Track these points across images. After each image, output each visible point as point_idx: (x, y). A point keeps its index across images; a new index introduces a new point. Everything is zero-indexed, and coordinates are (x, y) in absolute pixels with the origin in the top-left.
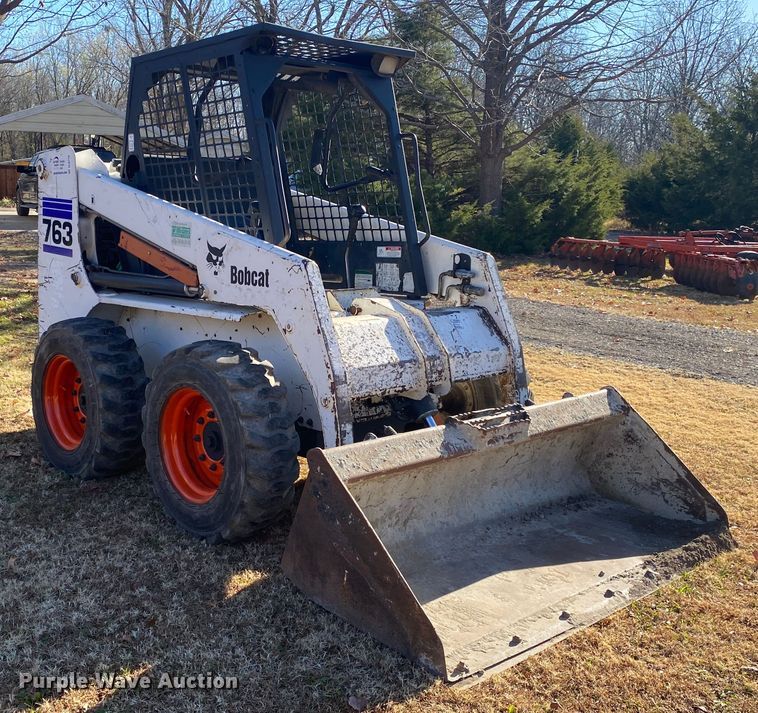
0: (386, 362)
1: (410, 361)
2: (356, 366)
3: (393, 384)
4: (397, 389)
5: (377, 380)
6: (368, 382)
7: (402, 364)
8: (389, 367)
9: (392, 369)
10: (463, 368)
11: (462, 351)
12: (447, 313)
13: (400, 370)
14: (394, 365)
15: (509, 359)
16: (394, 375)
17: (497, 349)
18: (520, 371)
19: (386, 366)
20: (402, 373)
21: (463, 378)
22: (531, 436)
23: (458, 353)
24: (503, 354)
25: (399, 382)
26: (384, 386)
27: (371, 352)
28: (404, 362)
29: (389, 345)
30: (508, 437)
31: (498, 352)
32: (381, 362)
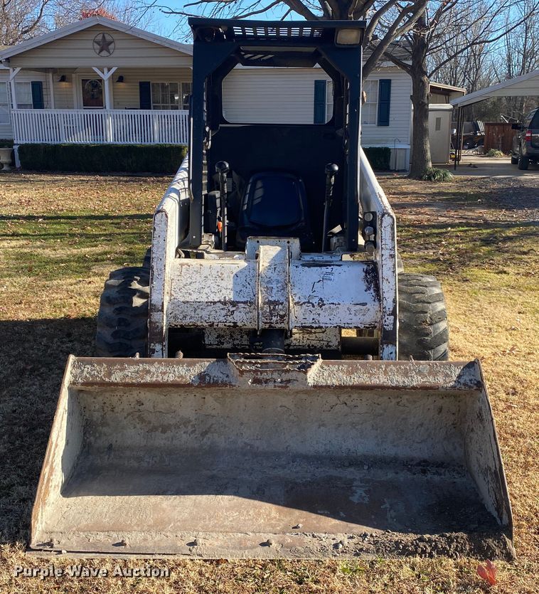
0: (217, 300)
1: (244, 303)
2: (182, 299)
3: (222, 319)
4: (227, 324)
5: (204, 314)
6: (193, 314)
7: (234, 304)
8: (218, 304)
9: (222, 306)
10: (312, 316)
11: (315, 301)
12: (321, 266)
13: (232, 309)
14: (225, 303)
15: (379, 315)
16: (224, 312)
17: (364, 304)
18: (389, 328)
19: (215, 303)
20: (233, 311)
21: (314, 325)
22: (315, 386)
23: (309, 302)
24: (372, 309)
25: (229, 319)
26: (211, 320)
27: (206, 290)
28: (238, 302)
29: (231, 286)
30: (282, 382)
31: (365, 307)
32: (210, 300)
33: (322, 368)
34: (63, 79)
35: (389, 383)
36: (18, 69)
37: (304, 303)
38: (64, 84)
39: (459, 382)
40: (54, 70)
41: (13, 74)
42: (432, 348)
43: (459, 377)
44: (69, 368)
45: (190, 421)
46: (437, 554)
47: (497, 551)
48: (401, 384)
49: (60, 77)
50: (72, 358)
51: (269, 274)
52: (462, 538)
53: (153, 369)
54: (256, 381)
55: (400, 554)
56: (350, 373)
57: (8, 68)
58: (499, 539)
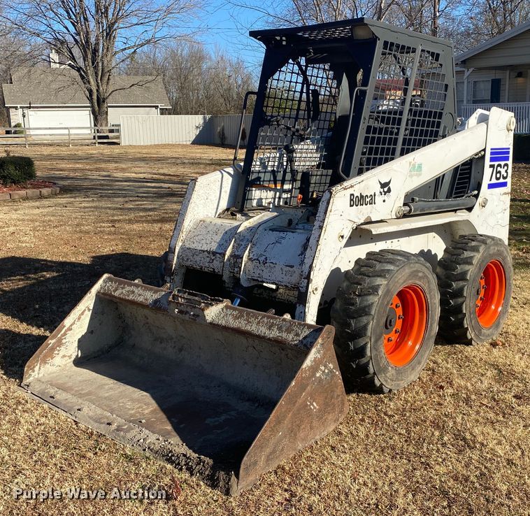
0: (206, 249)
1: (220, 253)
2: (188, 246)
3: (207, 264)
4: (209, 269)
5: (198, 258)
6: (192, 258)
7: (214, 254)
8: (206, 253)
9: (207, 255)
10: (258, 272)
11: (262, 259)
12: (281, 231)
13: (213, 258)
14: (209, 253)
16: (208, 260)
17: (292, 267)
18: (303, 290)
19: (204, 251)
20: (213, 260)
21: (259, 279)
22: (211, 323)
23: (257, 260)
24: (296, 272)
25: (211, 265)
26: (201, 264)
27: (204, 242)
28: (217, 253)
29: (218, 241)
30: (194, 315)
31: (292, 269)
32: (202, 249)
33: (223, 310)
34: (520, 75)
35: (255, 332)
36: (471, 70)
37: (255, 260)
38: (520, 80)
39: (302, 342)
40: (511, 68)
41: (467, 74)
42: (354, 318)
43: (305, 338)
44: (101, 282)
45: (173, 338)
46: (186, 469)
47: (221, 484)
48: (262, 334)
49: (516, 74)
50: (106, 276)
51: (246, 234)
52: (208, 464)
53: (136, 291)
54: (180, 312)
55: (167, 460)
56: (236, 318)
57: (464, 69)
58: (228, 474)
